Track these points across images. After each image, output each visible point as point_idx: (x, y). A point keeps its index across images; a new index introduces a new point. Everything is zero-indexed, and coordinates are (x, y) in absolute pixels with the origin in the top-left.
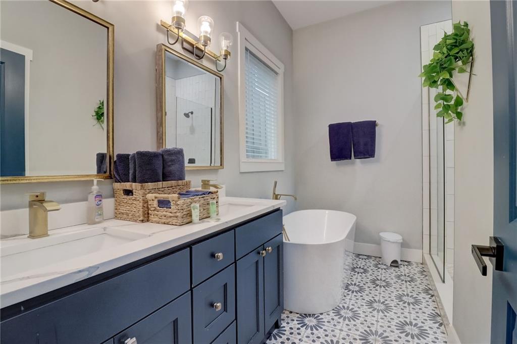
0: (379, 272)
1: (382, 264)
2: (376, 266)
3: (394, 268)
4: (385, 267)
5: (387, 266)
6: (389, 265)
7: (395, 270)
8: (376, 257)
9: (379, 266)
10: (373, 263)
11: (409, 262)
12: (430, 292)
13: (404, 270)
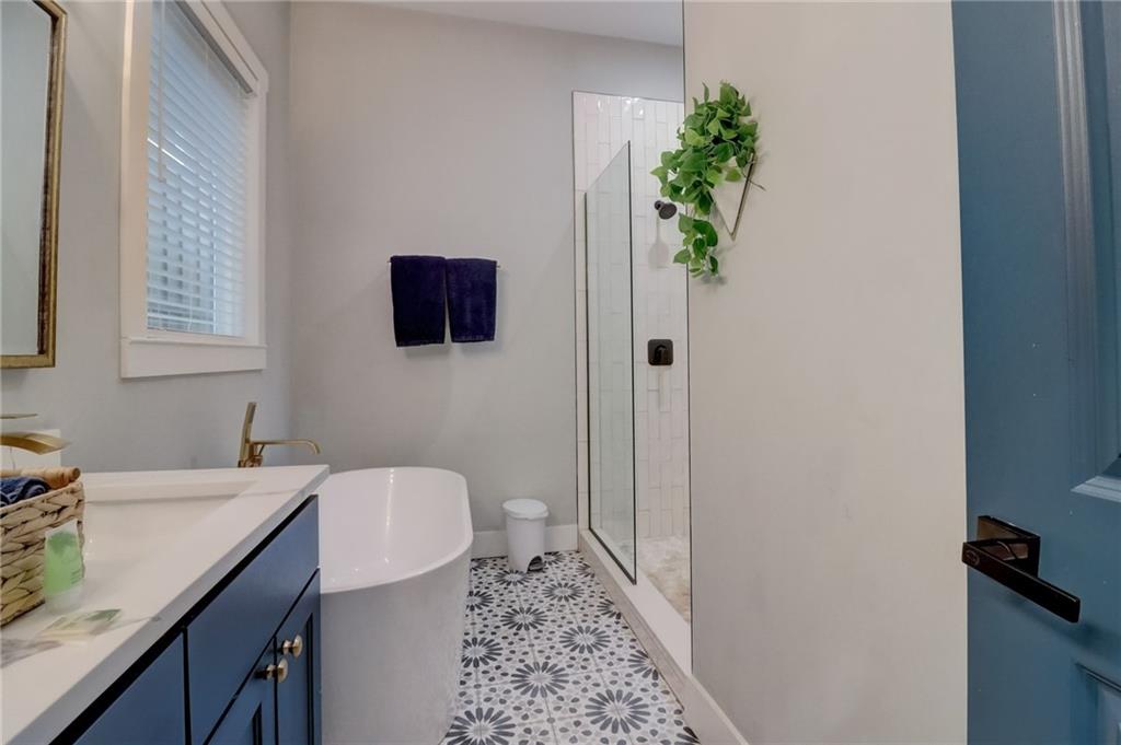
0: (511, 592)
1: (512, 572)
2: (501, 579)
3: (535, 576)
4: (518, 577)
5: (522, 573)
6: (525, 571)
7: (538, 579)
8: (494, 559)
9: (507, 578)
10: (494, 573)
11: (555, 554)
12: (613, 608)
13: (554, 573)
